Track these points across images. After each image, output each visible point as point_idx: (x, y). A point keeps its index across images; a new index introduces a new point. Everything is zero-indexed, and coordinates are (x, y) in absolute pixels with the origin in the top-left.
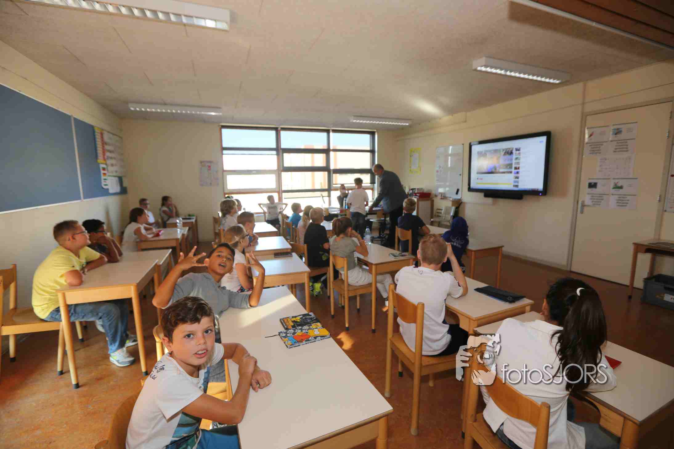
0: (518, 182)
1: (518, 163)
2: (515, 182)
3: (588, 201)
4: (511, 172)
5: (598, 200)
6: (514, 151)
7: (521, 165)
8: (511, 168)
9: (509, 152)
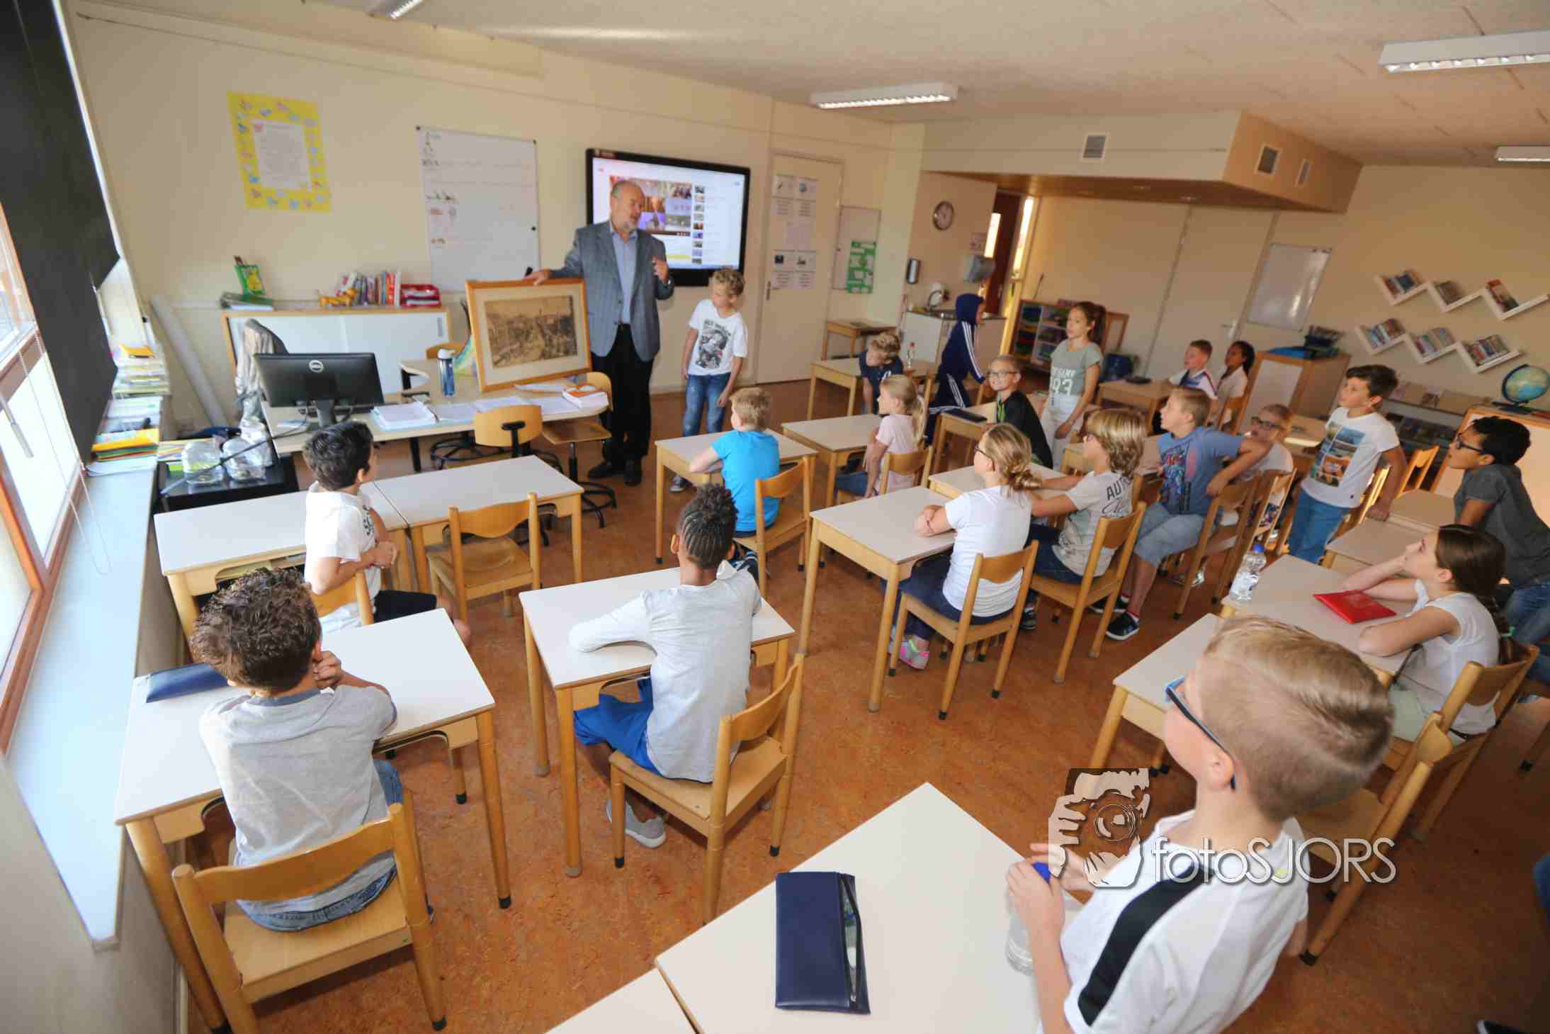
0: (700, 254)
1: (701, 217)
2: (695, 253)
3: (774, 283)
4: (688, 234)
5: (784, 280)
6: (693, 193)
7: (706, 222)
8: (688, 225)
9: (684, 191)
